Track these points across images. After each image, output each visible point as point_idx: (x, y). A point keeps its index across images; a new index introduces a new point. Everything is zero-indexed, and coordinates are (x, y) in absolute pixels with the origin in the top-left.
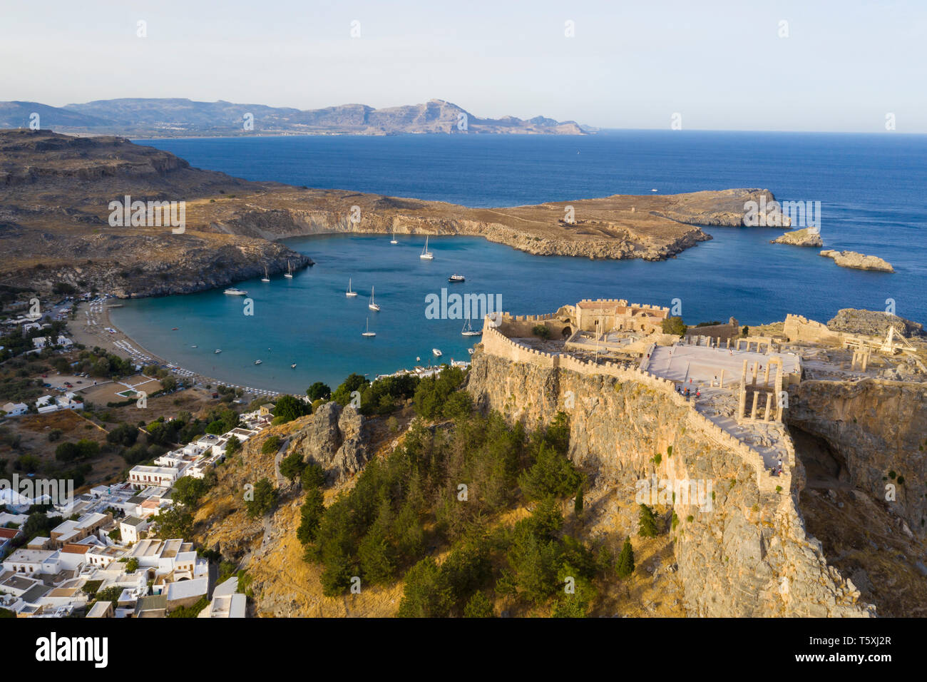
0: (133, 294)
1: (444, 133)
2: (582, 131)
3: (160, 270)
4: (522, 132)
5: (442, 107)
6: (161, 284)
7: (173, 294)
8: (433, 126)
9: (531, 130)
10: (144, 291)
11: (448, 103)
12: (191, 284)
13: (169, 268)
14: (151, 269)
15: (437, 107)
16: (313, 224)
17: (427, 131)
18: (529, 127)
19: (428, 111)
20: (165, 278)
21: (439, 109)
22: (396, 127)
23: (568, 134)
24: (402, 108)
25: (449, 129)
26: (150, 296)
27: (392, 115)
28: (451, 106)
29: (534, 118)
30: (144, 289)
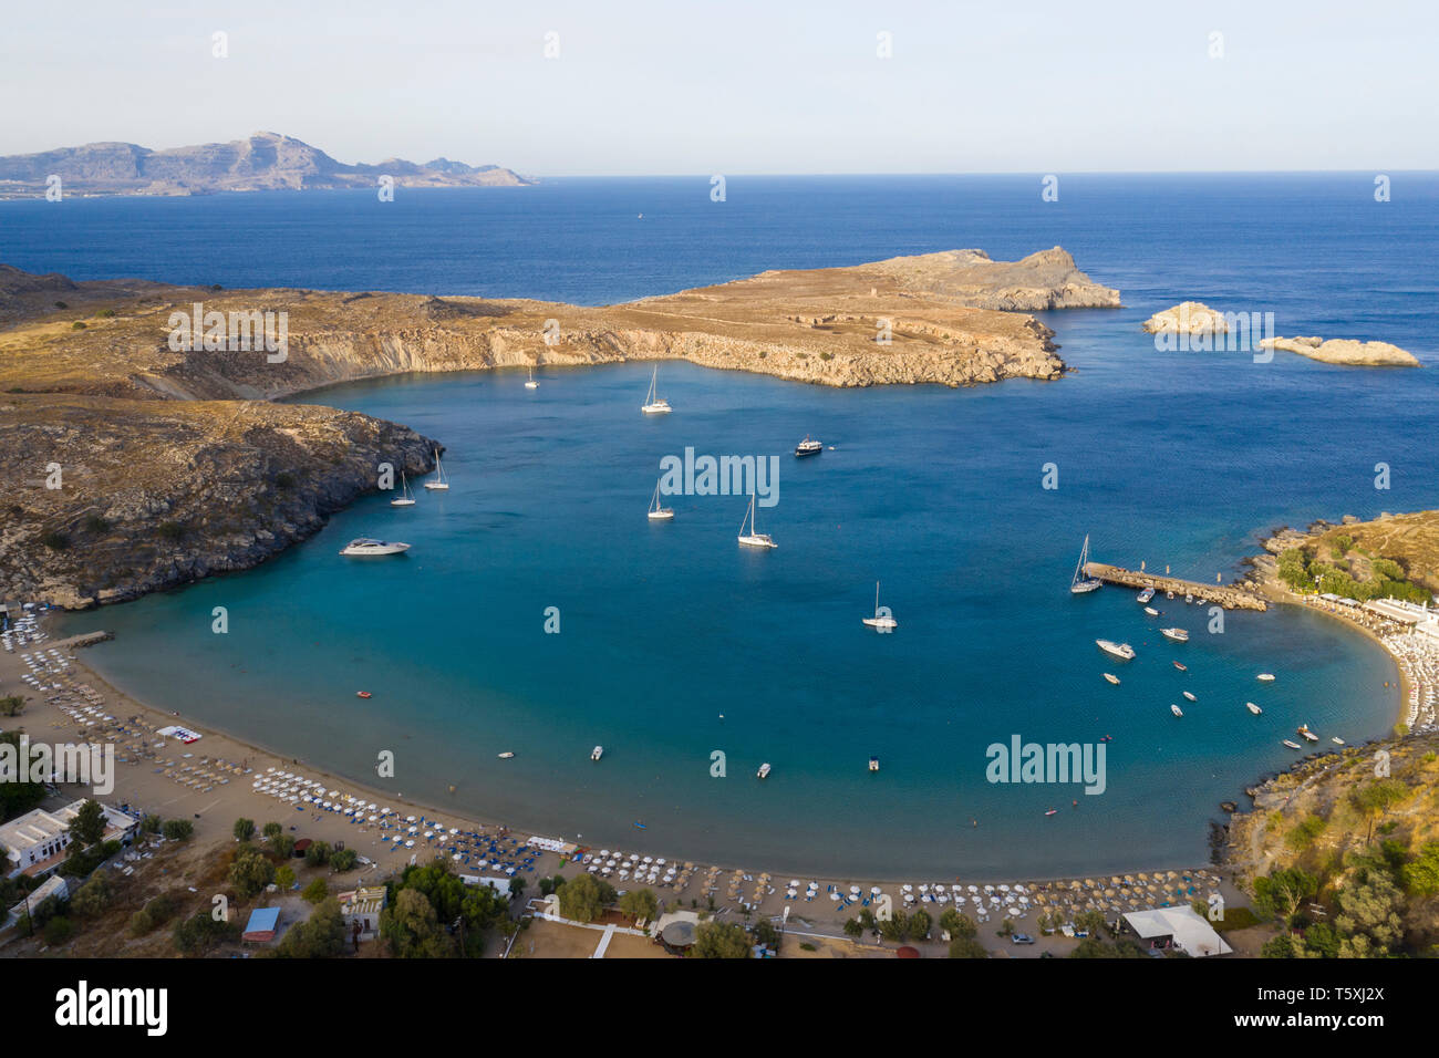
0: (103, 594)
1: (290, 189)
2: (521, 181)
3: (155, 515)
4: (424, 183)
5: (279, 145)
6: (172, 553)
7: (207, 575)
8: (269, 178)
9: (437, 180)
10: (130, 580)
11: (286, 137)
12: (243, 542)
13: (173, 504)
14: (128, 517)
15: (271, 145)
16: (327, 360)
17: (260, 186)
18: (434, 176)
19: (254, 152)
20: (178, 534)
21: (274, 149)
22: (205, 182)
23: (499, 184)
24: (204, 147)
25: (299, 182)
26: (152, 590)
27: (189, 161)
28: (294, 143)
29: (432, 162)
30: (130, 574)
